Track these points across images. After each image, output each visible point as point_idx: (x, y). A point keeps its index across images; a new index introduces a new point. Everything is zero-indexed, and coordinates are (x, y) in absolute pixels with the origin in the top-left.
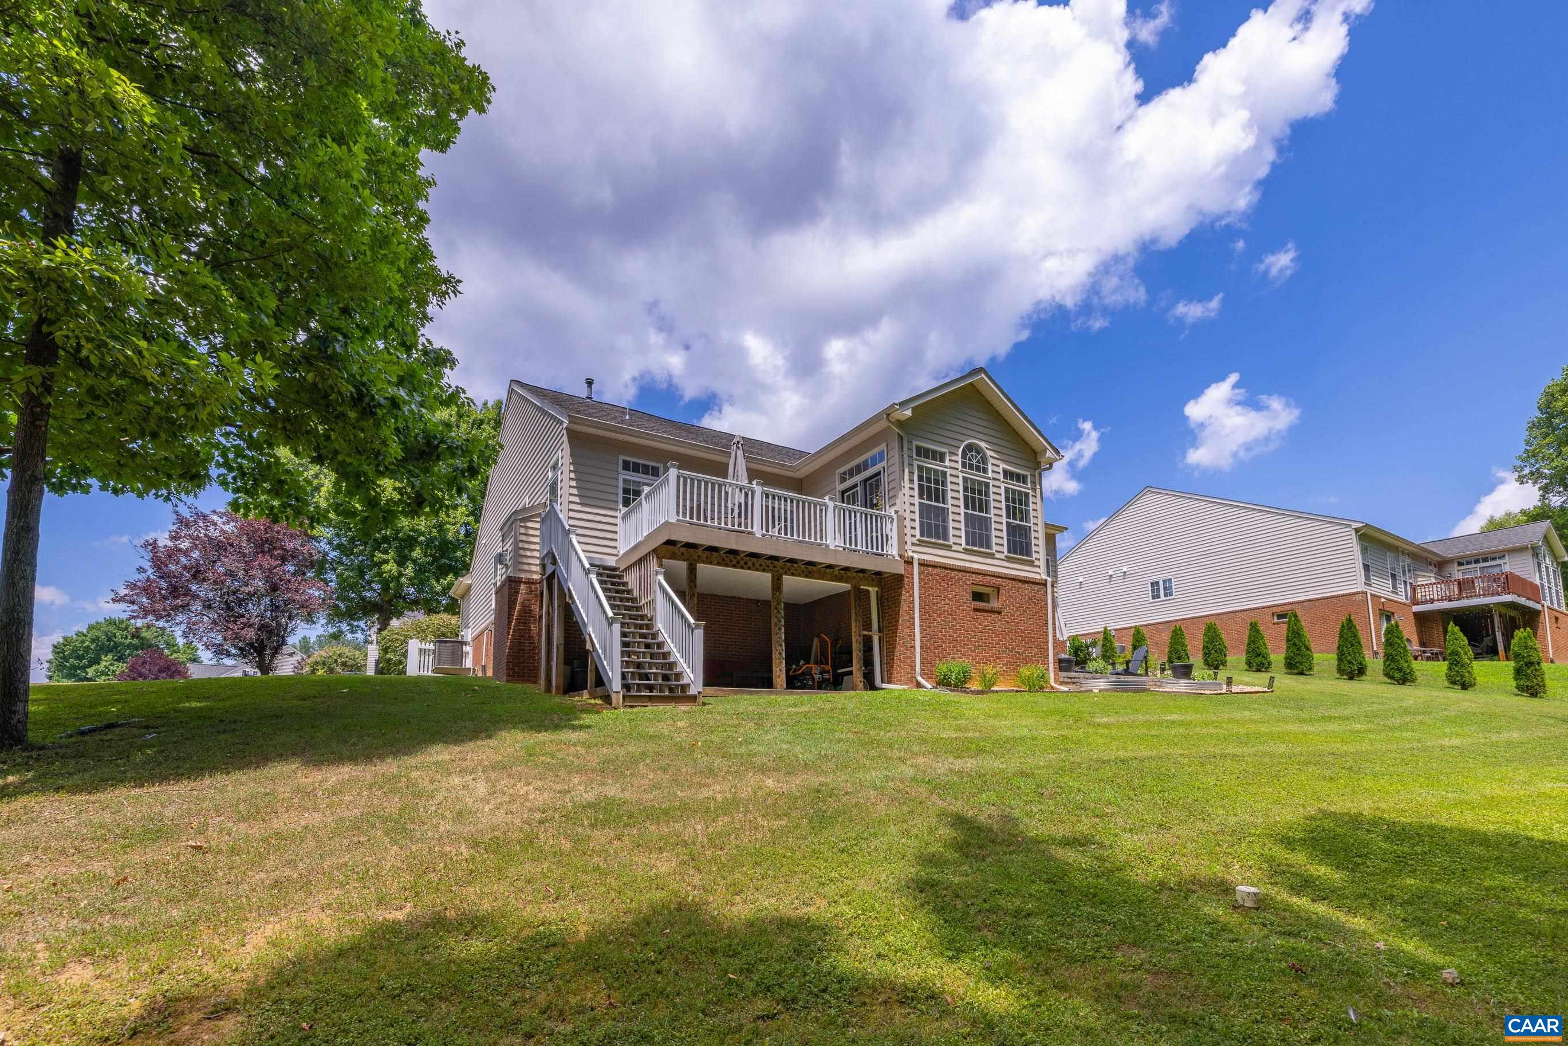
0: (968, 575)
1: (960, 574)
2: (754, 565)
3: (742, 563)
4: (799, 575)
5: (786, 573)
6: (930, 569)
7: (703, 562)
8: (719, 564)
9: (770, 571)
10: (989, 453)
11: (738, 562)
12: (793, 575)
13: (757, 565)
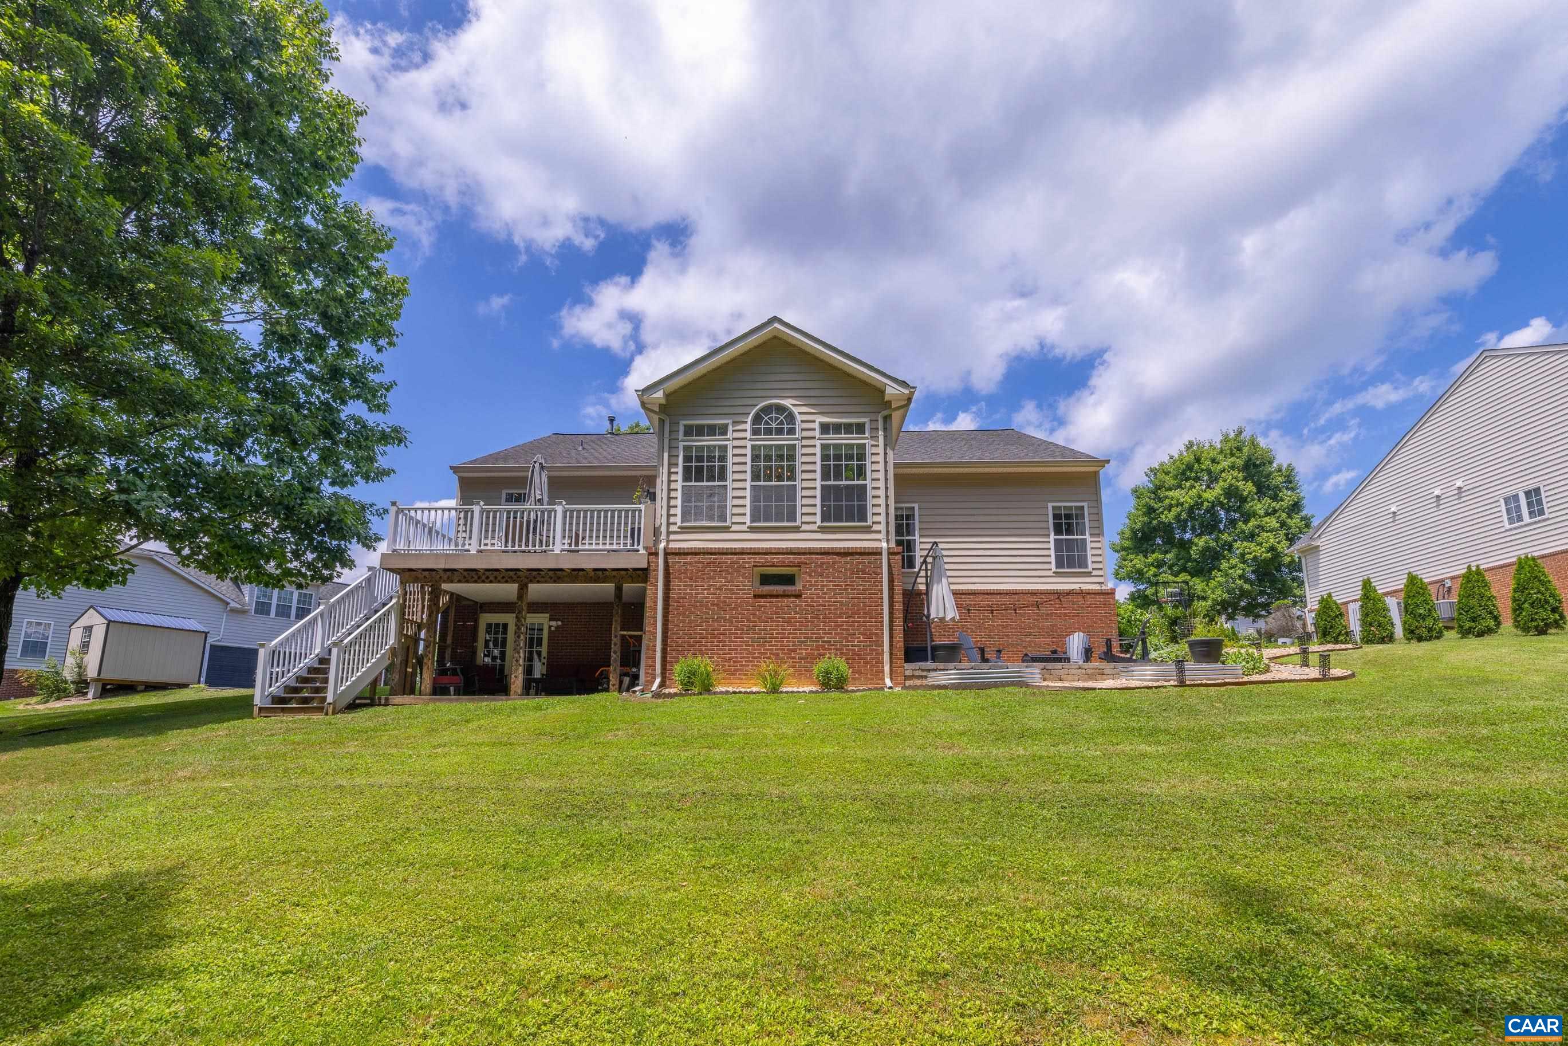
0: (746, 557)
1: (735, 558)
2: (496, 578)
3: (483, 578)
4: (546, 582)
5: (531, 582)
6: (689, 557)
7: (444, 582)
8: (459, 581)
9: (514, 582)
10: (795, 410)
11: (479, 578)
12: (538, 582)
13: (499, 578)
